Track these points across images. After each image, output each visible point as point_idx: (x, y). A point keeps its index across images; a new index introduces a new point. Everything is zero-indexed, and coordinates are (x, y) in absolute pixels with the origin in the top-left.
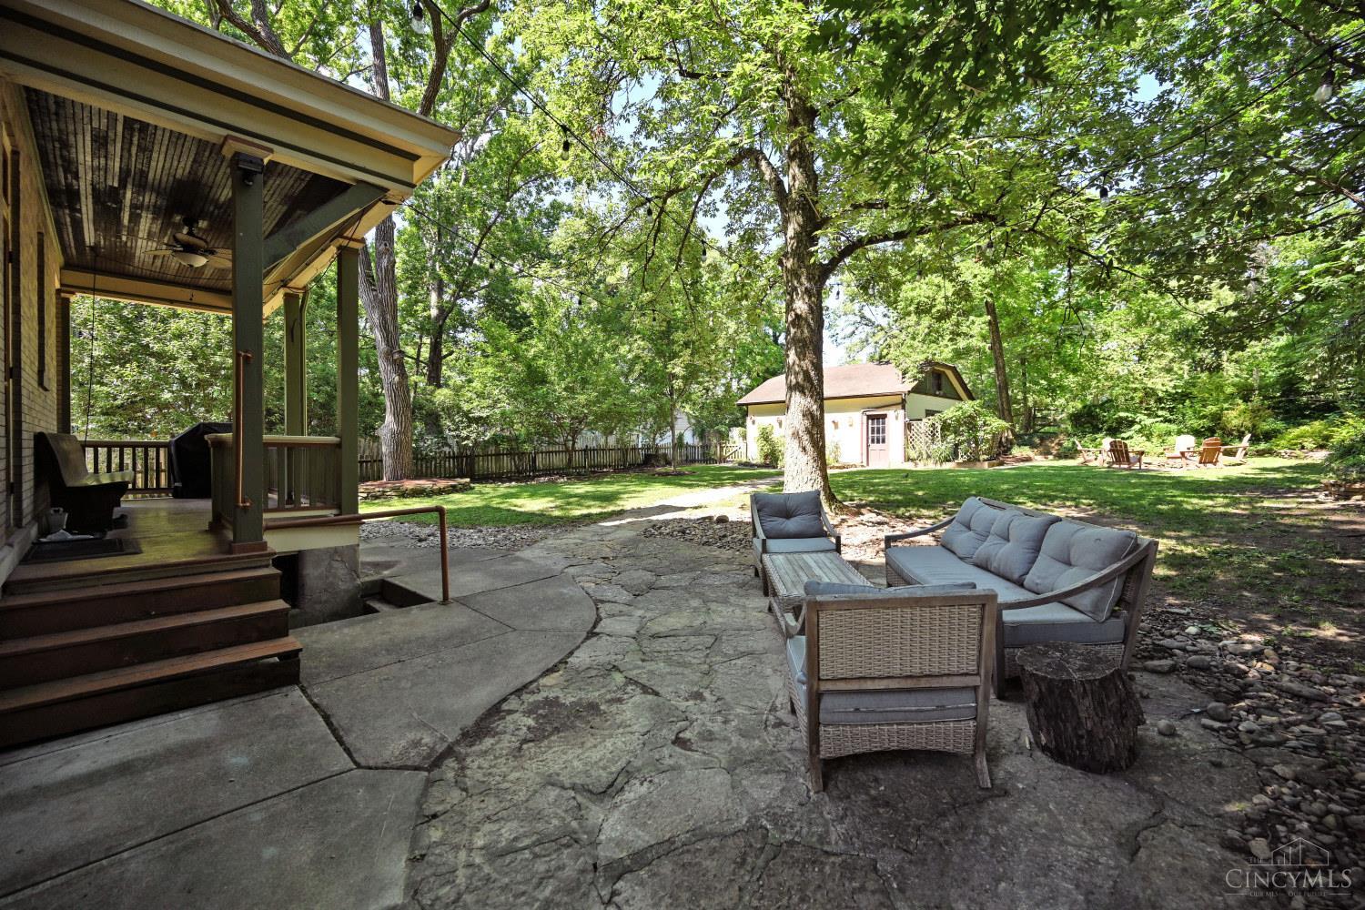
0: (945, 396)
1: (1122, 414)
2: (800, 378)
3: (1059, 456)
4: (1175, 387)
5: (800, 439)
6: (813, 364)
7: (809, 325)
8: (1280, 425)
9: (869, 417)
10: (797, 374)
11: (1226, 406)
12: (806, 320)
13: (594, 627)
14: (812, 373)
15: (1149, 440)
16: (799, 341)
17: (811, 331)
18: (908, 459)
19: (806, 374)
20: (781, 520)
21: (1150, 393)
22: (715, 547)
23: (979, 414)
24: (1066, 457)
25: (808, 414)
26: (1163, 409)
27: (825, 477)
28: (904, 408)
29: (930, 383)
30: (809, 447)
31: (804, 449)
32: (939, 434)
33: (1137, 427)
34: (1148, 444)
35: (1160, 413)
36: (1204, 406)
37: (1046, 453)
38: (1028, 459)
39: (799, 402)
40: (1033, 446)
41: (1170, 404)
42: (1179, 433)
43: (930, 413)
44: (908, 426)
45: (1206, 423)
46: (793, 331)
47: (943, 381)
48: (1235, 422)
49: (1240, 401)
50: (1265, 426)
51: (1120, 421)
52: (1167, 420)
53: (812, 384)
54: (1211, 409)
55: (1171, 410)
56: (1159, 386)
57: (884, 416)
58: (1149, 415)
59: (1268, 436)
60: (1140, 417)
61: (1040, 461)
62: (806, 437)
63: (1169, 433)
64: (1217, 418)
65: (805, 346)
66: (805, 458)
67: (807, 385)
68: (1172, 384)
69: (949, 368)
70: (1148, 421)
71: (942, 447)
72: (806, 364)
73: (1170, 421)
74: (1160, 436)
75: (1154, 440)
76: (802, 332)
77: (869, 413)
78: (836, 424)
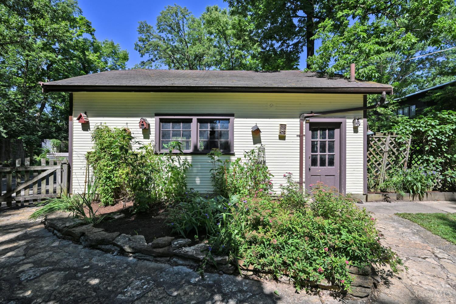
77: (312, 120)
78: (256, 133)
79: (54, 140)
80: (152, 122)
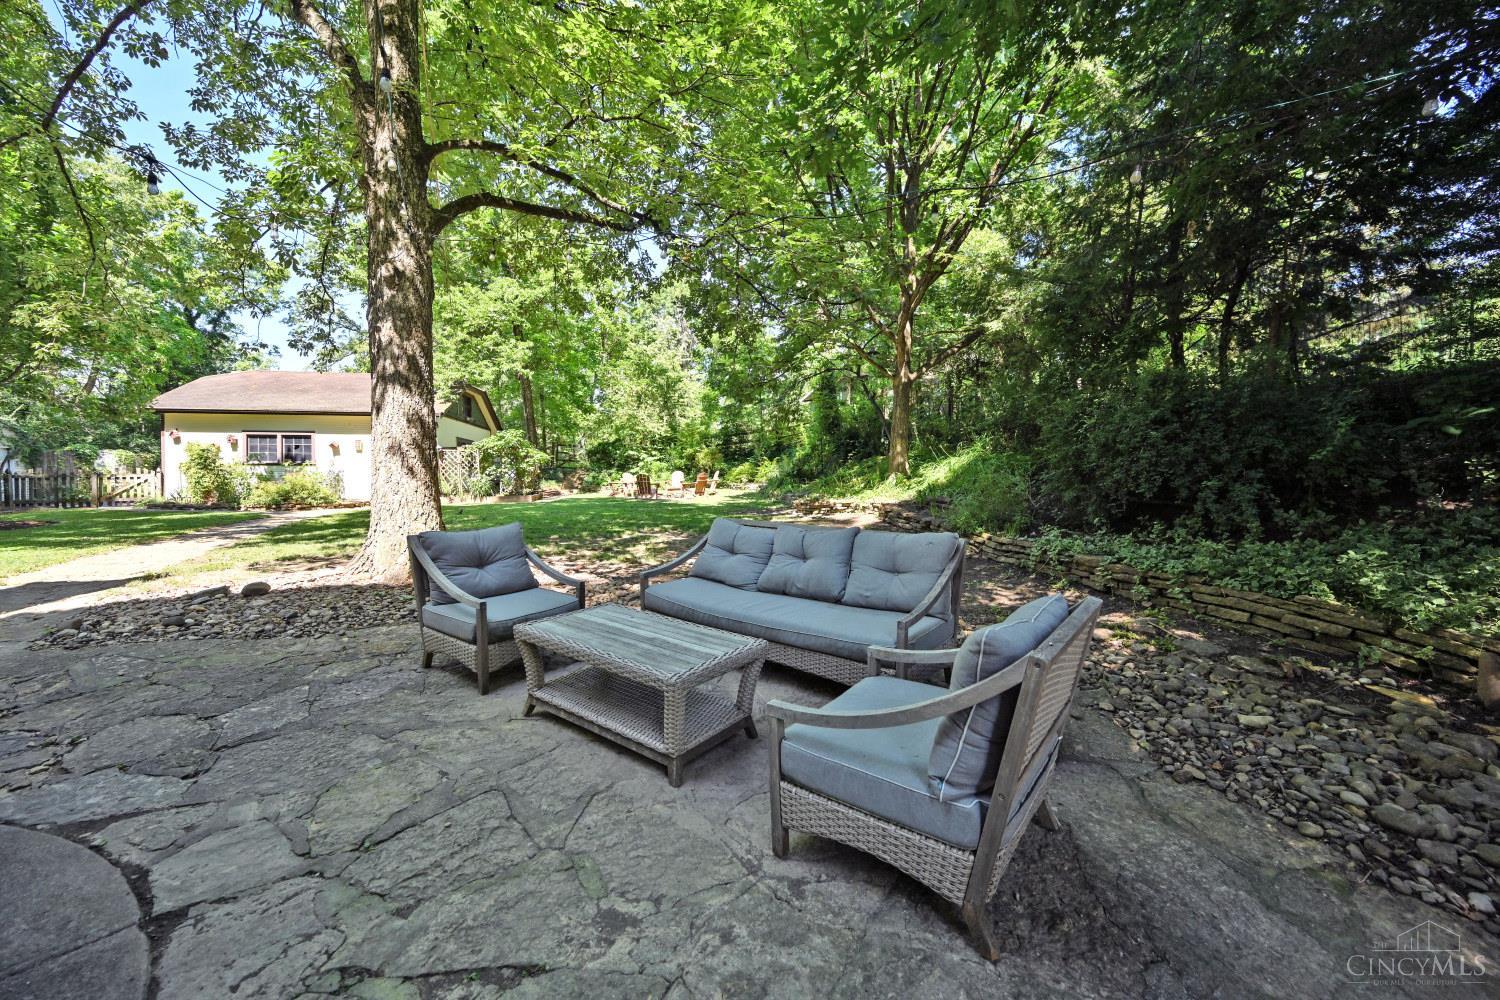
0: (474, 424)
1: (631, 452)
2: (402, 366)
3: (584, 490)
5: (403, 456)
6: (423, 348)
7: (417, 290)
10: (395, 359)
11: (697, 449)
12: (412, 281)
13: (145, 899)
14: (422, 361)
16: (400, 310)
17: (419, 298)
19: (412, 361)
20: (472, 571)
22: (285, 638)
23: (522, 445)
24: (590, 491)
25: (414, 420)
27: (439, 509)
29: (462, 409)
30: (418, 467)
31: (411, 470)
32: (477, 465)
36: (683, 448)
37: (571, 487)
38: (557, 493)
39: (398, 401)
40: (558, 480)
41: (660, 446)
43: (461, 442)
44: (440, 455)
45: (685, 461)
46: (388, 293)
47: (474, 407)
48: (703, 462)
49: (704, 446)
52: (659, 459)
53: (422, 377)
54: (689, 451)
55: (660, 451)
58: (648, 455)
61: (566, 494)
62: (413, 453)
64: (692, 458)
65: (409, 319)
66: (413, 483)
67: (412, 377)
69: (480, 392)
70: (649, 459)
71: (481, 480)
72: (412, 346)
74: (656, 472)
75: (653, 475)
76: (406, 298)
78: (335, 449)
79: (120, 451)
80: (241, 437)
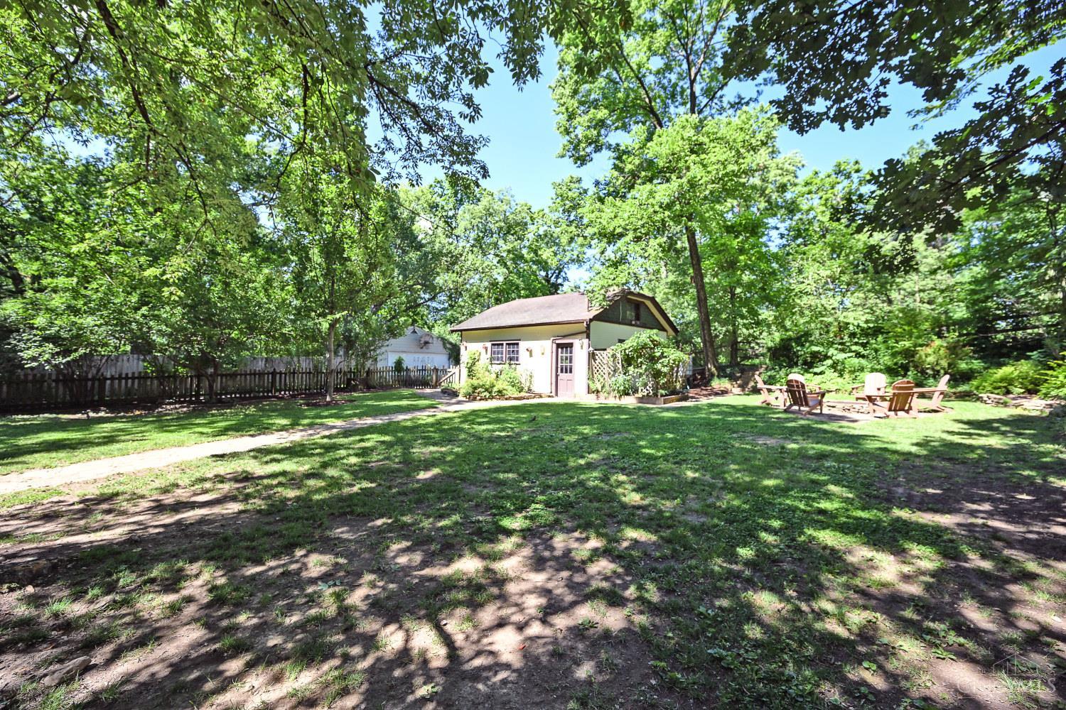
0: (643, 326)
1: (815, 349)
4: (867, 322)
8: (977, 364)
9: (559, 346)
11: (920, 341)
15: (841, 376)
18: (590, 391)
21: (843, 327)
26: (856, 344)
28: (588, 337)
29: (632, 314)
32: (620, 366)
33: (829, 362)
34: (840, 380)
35: (854, 348)
36: (897, 342)
42: (873, 370)
44: (592, 356)
45: (900, 360)
47: (642, 311)
48: (931, 359)
49: (934, 337)
50: (963, 366)
51: (815, 355)
52: (858, 355)
56: (851, 320)
57: (571, 345)
58: (843, 351)
59: (967, 377)
60: (831, 351)
61: (737, 396)
63: (862, 369)
64: (909, 354)
68: (864, 318)
69: (647, 298)
70: (841, 356)
71: (620, 380)
73: (863, 356)
74: (852, 372)
75: (846, 375)
77: (558, 342)
78: (530, 352)
80: (489, 345)
